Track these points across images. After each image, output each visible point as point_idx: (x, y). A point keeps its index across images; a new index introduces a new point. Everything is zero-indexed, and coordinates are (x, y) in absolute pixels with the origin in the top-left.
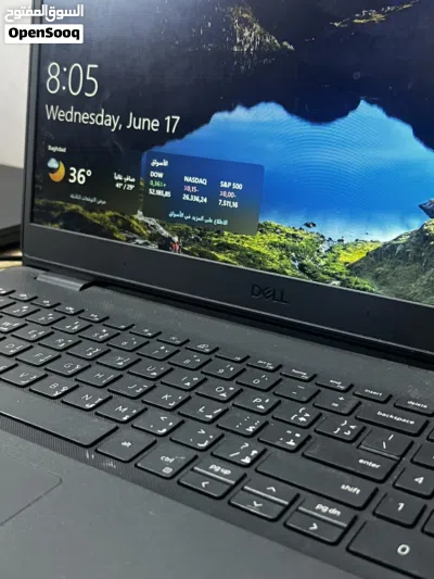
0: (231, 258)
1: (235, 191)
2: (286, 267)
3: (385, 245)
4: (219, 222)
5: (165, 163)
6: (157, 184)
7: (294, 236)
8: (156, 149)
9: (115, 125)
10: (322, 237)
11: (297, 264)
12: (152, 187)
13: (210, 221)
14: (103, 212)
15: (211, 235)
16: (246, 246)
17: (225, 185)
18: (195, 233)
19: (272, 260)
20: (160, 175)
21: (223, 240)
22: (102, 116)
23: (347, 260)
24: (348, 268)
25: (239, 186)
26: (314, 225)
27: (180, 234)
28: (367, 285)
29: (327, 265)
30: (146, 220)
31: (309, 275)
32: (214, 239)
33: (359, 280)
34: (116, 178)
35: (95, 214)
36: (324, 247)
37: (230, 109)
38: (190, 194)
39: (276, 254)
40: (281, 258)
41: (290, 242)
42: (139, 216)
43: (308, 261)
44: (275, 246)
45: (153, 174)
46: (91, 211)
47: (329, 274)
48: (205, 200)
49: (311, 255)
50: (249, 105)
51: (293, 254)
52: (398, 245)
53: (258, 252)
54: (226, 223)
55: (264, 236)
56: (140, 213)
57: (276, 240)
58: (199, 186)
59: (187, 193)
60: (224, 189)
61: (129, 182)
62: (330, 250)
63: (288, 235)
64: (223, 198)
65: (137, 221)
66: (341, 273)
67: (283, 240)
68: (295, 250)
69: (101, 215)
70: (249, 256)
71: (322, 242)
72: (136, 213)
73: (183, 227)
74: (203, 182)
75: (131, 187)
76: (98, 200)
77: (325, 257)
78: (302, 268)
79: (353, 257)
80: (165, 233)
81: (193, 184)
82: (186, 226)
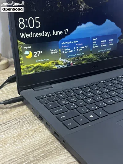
2: (97, 59)
15: (80, 58)
19: (94, 58)
21: (83, 58)
22: (43, 33)
24: (108, 54)
29: (105, 55)
30: (63, 60)
31: (102, 59)
34: (51, 51)
43: (101, 56)
44: (95, 55)
50: (85, 23)
51: (98, 56)
65: (60, 61)
69: (48, 63)
75: (56, 52)
76: (46, 59)
80: (68, 62)
82: (74, 58)
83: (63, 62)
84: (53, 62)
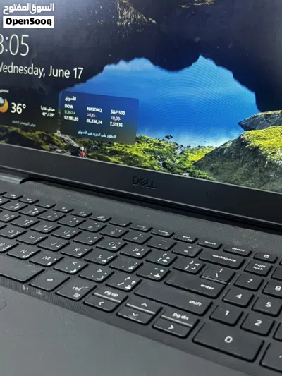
0: (119, 160)
1: (120, 116)
2: (154, 164)
3: (217, 149)
4: (110, 136)
5: (74, 99)
6: (70, 112)
7: (159, 145)
8: (68, 90)
9: (41, 74)
10: (177, 144)
11: (161, 163)
12: (66, 115)
13: (105, 136)
14: (34, 132)
15: (106, 145)
16: (128, 151)
17: (113, 112)
18: (95, 144)
19: (145, 161)
20: (71, 107)
21: (113, 148)
22: (32, 68)
23: (193, 159)
24: (194, 164)
25: (123, 113)
26: (172, 137)
27: (85, 145)
28: (206, 175)
29: (181, 163)
30: (63, 136)
31: (169, 169)
32: (107, 148)
33: (201, 172)
34: (42, 109)
35: (29, 133)
36: (178, 151)
37: (116, 62)
38: (91, 118)
39: (148, 156)
40: (151, 159)
41: (156, 149)
42: (58, 133)
44: (148, 152)
45: (66, 106)
46: (26, 131)
47: (181, 169)
48: (101, 123)
49: (170, 157)
50: (128, 59)
51: (159, 156)
52: (225, 149)
53: (136, 156)
54: (115, 137)
55: (140, 145)
56: (58, 132)
57: (148, 147)
58: (96, 113)
59: (89, 118)
60: (113, 115)
61: (51, 112)
62: (182, 153)
63: (155, 144)
64: (113, 121)
65: (57, 137)
66: (189, 168)
67: (152, 148)
68: (160, 153)
69: (33, 134)
70: (131, 159)
71: (177, 148)
72: (56, 132)
73: (87, 140)
74: (99, 110)
75: (52, 115)
76: (31, 124)
77: (179, 158)
78: (165, 165)
79: (197, 158)
80: (76, 145)
81: (94, 112)
82: (89, 140)
83: (64, 141)
84: (43, 135)
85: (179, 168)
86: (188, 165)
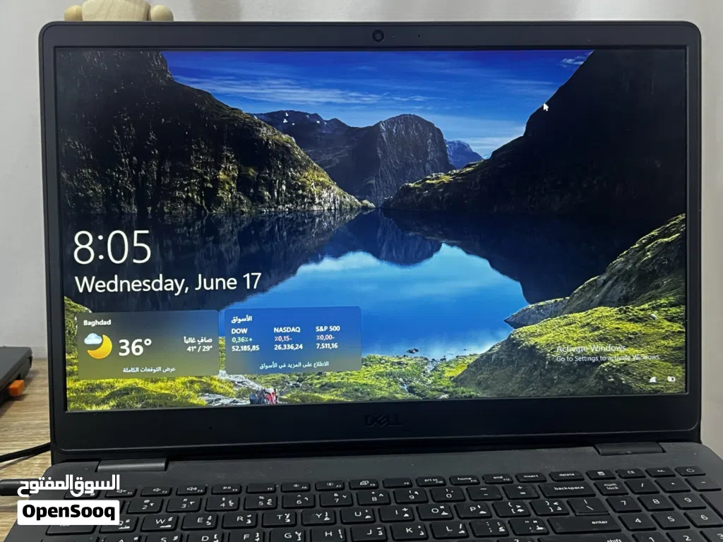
0: (337, 395)
1: (333, 333)
2: (395, 391)
3: (482, 356)
4: (320, 364)
5: (249, 319)
6: (242, 340)
7: (399, 363)
9: (180, 289)
10: (426, 359)
11: (405, 387)
12: (235, 344)
13: (309, 365)
14: (173, 379)
15: (312, 379)
16: (352, 381)
17: (321, 329)
18: (294, 379)
19: (380, 389)
20: (245, 331)
21: (326, 380)
22: (161, 281)
23: (451, 374)
24: (454, 381)
25: (337, 328)
26: (417, 351)
28: (472, 392)
29: (434, 382)
30: (232, 378)
31: (418, 394)
32: (315, 381)
33: (465, 390)
34: (187, 342)
35: (160, 384)
36: (428, 369)
38: (282, 344)
39: (384, 381)
40: (390, 385)
41: (396, 369)
42: (222, 375)
43: (416, 383)
44: (382, 376)
46: (155, 381)
47: (437, 390)
48: (301, 347)
49: (418, 377)
51: (401, 379)
52: (492, 354)
53: (365, 384)
54: (327, 364)
55: (369, 368)
56: (222, 372)
57: (382, 370)
58: (291, 334)
59: (278, 343)
60: (320, 333)
61: (204, 344)
62: (435, 369)
63: (393, 364)
64: (321, 342)
65: (220, 381)
66: (448, 387)
67: (389, 369)
68: (401, 375)
69: (171, 383)
70: (357, 390)
71: (426, 364)
72: (218, 373)
73: (278, 376)
74: (296, 330)
75: (209, 348)
76: (164, 368)
77: (431, 376)
78: (411, 390)
79: (456, 372)
80: (257, 387)
81: (286, 334)
82: (281, 375)
83: (236, 385)
84: (192, 382)
85: (432, 390)
86: (445, 384)
